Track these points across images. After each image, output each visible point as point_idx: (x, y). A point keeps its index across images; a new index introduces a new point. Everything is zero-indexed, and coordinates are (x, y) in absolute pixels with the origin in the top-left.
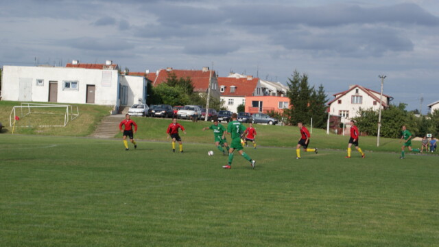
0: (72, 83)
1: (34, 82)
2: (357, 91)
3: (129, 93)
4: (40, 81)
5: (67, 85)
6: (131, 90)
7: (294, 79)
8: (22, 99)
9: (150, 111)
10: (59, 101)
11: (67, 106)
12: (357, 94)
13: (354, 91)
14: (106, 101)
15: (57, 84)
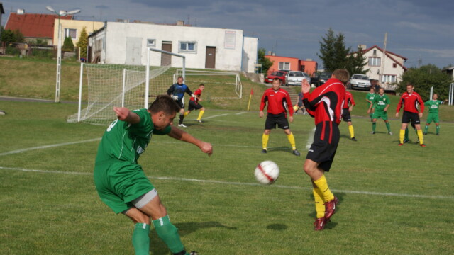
0: (189, 44)
2: (375, 52)
4: (151, 41)
5: (183, 46)
7: (329, 39)
8: (130, 63)
11: (235, 74)
12: (375, 56)
13: (372, 51)
14: (229, 66)
15: (171, 45)
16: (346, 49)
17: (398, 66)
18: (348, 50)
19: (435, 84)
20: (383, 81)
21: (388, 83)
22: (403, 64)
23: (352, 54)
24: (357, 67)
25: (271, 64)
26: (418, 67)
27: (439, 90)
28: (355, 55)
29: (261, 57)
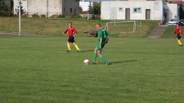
0: (138, 9)
1: (118, 9)
3: (169, 12)
4: (121, 9)
5: (135, 10)
6: (170, 11)
8: (112, 19)
9: (180, 22)
10: (131, 19)
11: (135, 21)
14: (157, 18)
15: (130, 10)
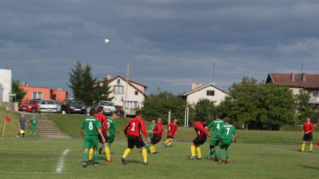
2: (119, 81)
7: (77, 70)
12: (119, 85)
13: (116, 80)
16: (93, 79)
17: (139, 93)
18: (95, 80)
19: (172, 108)
20: (127, 107)
21: (131, 109)
22: (143, 92)
23: (99, 83)
24: (103, 95)
25: (25, 94)
26: (157, 93)
27: (176, 113)
28: (101, 85)
29: (15, 87)
